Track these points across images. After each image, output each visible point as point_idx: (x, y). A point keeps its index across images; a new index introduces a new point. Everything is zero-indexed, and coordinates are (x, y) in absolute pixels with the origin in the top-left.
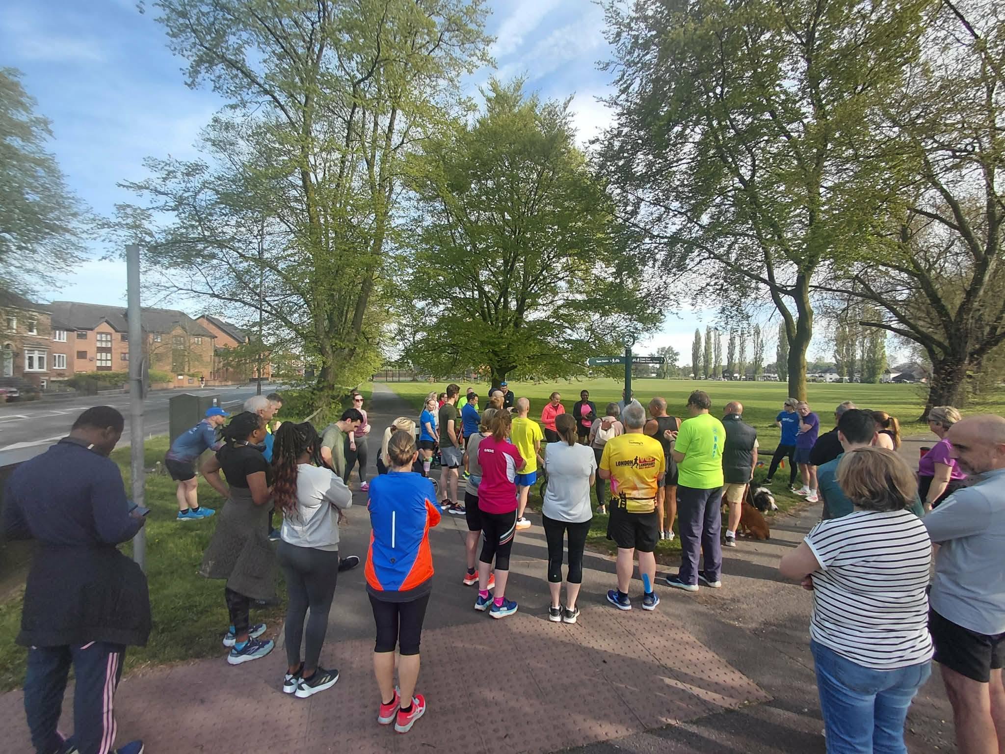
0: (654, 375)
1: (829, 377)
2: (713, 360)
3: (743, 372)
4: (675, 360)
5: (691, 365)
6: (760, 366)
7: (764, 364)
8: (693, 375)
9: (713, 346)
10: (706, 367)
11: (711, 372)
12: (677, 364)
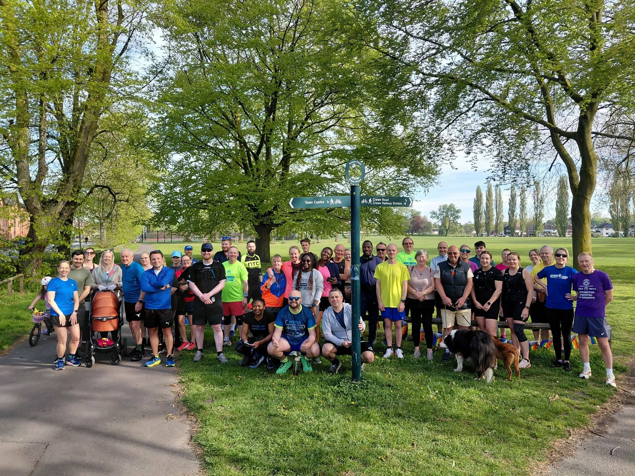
0: (437, 233)
1: (606, 232)
2: (495, 217)
3: (524, 229)
4: (457, 217)
5: (473, 222)
6: (540, 222)
7: (544, 220)
8: (475, 232)
9: (494, 203)
10: (488, 224)
11: (492, 227)
12: (459, 221)
